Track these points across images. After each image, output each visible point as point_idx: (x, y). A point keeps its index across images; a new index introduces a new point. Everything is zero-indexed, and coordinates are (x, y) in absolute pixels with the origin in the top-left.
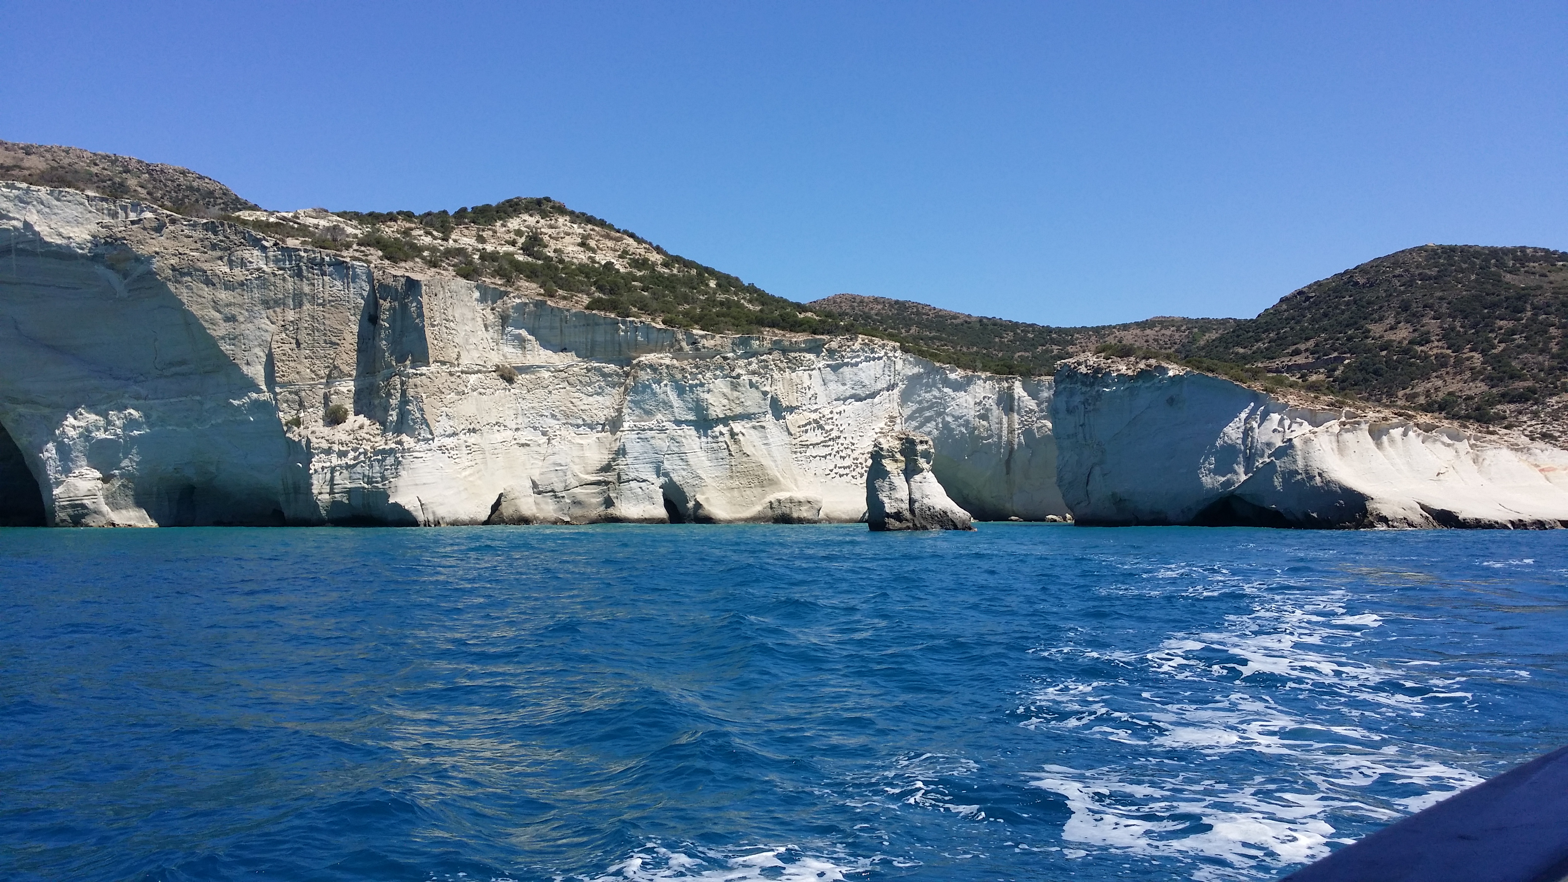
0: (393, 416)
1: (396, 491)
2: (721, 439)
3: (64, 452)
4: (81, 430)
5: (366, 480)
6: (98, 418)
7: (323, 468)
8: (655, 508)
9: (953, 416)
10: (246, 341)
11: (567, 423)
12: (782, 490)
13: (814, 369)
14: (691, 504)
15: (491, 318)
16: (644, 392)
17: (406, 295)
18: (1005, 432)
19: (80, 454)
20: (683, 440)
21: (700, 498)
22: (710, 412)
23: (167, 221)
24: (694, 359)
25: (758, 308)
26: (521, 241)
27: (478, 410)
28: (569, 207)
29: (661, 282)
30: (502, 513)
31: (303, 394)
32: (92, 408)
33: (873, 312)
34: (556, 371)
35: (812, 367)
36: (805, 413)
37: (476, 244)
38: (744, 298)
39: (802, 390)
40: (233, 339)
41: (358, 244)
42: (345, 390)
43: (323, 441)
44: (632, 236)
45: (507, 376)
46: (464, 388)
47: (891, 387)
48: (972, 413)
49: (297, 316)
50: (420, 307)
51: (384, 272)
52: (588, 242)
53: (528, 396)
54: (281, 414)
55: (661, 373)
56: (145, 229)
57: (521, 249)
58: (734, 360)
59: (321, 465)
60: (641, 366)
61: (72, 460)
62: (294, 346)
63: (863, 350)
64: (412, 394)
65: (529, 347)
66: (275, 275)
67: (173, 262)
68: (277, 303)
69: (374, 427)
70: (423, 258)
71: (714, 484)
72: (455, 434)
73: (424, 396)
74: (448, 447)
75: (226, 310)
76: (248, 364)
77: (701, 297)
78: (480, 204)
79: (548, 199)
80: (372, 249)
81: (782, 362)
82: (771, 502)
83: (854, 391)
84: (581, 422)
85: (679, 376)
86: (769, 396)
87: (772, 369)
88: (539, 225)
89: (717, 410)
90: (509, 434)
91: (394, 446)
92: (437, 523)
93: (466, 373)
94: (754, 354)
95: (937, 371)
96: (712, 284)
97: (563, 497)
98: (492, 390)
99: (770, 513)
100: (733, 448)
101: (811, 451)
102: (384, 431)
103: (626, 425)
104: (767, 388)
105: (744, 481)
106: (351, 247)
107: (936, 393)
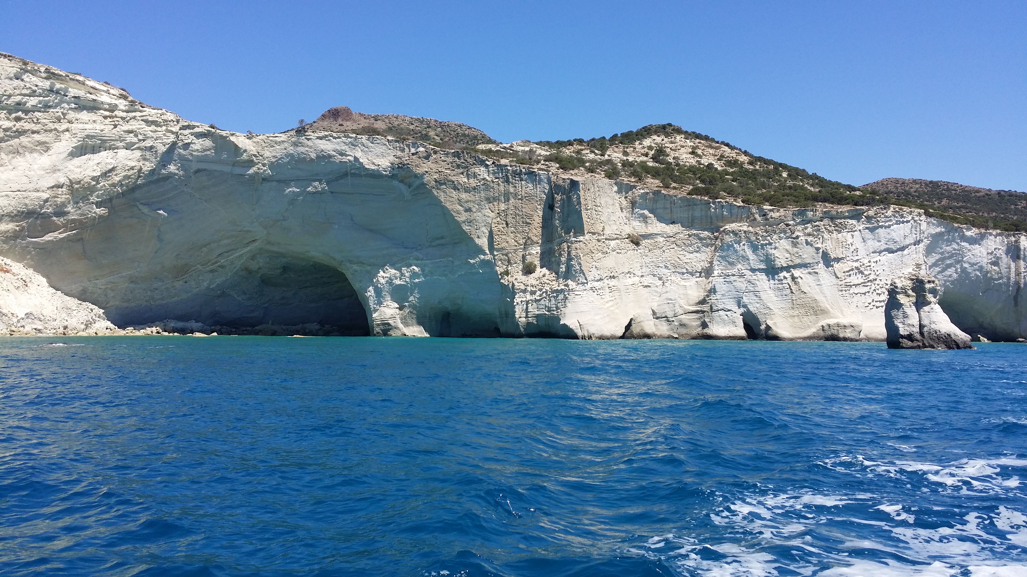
0: (563, 268)
1: (565, 316)
2: (784, 281)
3: (378, 292)
4: (387, 279)
5: (547, 309)
6: (396, 272)
7: (522, 302)
8: (737, 329)
9: (969, 263)
10: (477, 224)
11: (675, 272)
12: (831, 318)
13: (856, 231)
14: (763, 327)
15: (624, 203)
16: (728, 250)
17: (570, 191)
18: (1013, 275)
19: (387, 294)
20: (757, 282)
21: (770, 323)
22: (776, 263)
23: (432, 152)
24: (764, 226)
25: (817, 190)
26: (652, 153)
27: (616, 263)
28: (684, 129)
29: (747, 175)
30: (632, 331)
31: (510, 255)
32: (393, 266)
33: (912, 190)
34: (668, 237)
35: (854, 229)
36: (849, 262)
37: (622, 157)
38: (808, 183)
39: (846, 246)
40: (470, 222)
41: (545, 161)
42: (534, 252)
43: (522, 284)
44: (727, 145)
45: (636, 241)
46: (607, 250)
47: (917, 243)
48: (985, 261)
49: (506, 207)
50: (579, 198)
51: (557, 177)
52: (696, 151)
53: (649, 254)
54: (498, 268)
55: (740, 237)
56: (420, 158)
57: (652, 158)
58: (794, 226)
59: (520, 299)
60: (726, 232)
61: (382, 297)
62: (505, 225)
63: (895, 216)
64: (574, 254)
65: (649, 221)
66: (493, 182)
67: (435, 177)
68: (495, 199)
69: (551, 275)
70: (585, 167)
71: (780, 313)
72: (601, 279)
73: (581, 255)
74: (597, 288)
75: (466, 205)
76: (478, 237)
77: (775, 184)
78: (625, 131)
79: (670, 125)
80: (552, 163)
81: (830, 226)
82: (823, 326)
83: (887, 246)
84: (686, 271)
85: (753, 238)
86: (821, 251)
87: (823, 232)
88: (664, 142)
89: (781, 261)
90: (636, 279)
91: (563, 287)
92: (590, 338)
93: (609, 240)
94: (810, 221)
95: (956, 230)
96: (785, 175)
97: (673, 321)
98: (625, 251)
99: (822, 333)
100: (794, 287)
101: (854, 290)
102: (558, 278)
103: (716, 273)
104: (819, 245)
105: (802, 311)
106: (540, 162)
107: (955, 246)
